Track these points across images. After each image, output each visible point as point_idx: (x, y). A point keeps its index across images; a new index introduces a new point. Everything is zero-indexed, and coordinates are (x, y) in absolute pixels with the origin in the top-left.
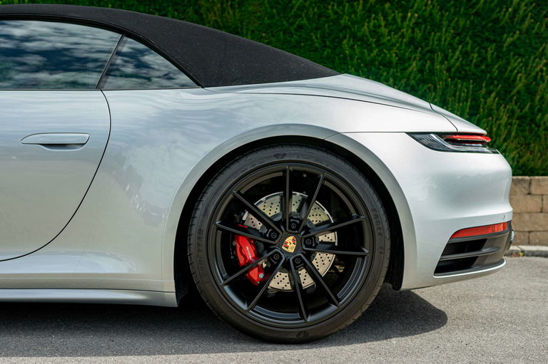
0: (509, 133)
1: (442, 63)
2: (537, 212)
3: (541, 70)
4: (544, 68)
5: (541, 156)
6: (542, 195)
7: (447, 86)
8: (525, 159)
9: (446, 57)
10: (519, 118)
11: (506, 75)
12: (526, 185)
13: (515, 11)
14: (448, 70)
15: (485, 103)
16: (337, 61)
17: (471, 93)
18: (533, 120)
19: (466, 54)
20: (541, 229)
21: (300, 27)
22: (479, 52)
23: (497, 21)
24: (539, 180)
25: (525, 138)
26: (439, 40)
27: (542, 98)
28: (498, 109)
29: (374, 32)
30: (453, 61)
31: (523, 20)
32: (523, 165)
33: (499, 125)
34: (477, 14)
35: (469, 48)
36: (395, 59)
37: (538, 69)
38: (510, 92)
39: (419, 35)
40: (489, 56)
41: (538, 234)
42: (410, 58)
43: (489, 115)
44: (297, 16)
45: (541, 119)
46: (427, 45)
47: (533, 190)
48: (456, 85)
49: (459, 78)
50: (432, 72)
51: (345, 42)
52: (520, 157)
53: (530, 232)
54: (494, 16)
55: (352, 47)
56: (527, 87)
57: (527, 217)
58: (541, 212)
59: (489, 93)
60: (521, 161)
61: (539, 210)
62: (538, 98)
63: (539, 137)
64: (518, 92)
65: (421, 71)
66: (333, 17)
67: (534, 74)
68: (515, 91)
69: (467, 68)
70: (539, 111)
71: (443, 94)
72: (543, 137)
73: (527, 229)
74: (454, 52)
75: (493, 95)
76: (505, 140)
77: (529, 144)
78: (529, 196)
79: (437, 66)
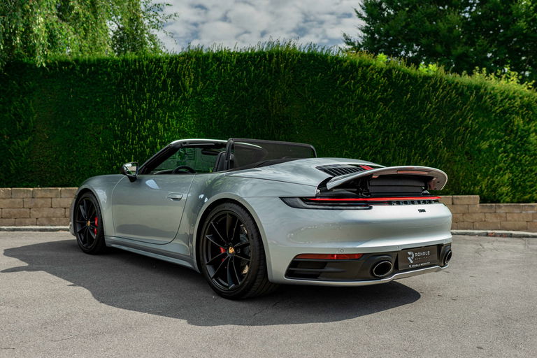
1: (393, 139)
7: (395, 150)
11: (424, 144)
13: (428, 112)
14: (396, 142)
16: (341, 136)
17: (407, 153)
19: (404, 134)
21: (322, 118)
22: (410, 133)
23: (419, 117)
26: (391, 127)
29: (359, 122)
30: (398, 138)
31: (431, 117)
34: (409, 114)
36: (370, 136)
37: (439, 142)
38: (426, 153)
39: (382, 124)
40: (415, 135)
42: (377, 136)
44: (320, 113)
46: (385, 129)
48: (399, 150)
49: (401, 146)
50: (388, 143)
51: (345, 127)
54: (417, 115)
55: (349, 129)
56: (433, 151)
59: (415, 154)
64: (429, 154)
65: (383, 143)
66: (339, 113)
67: (437, 144)
69: (405, 141)
71: (394, 154)
74: (399, 133)
75: (417, 155)
79: (391, 140)
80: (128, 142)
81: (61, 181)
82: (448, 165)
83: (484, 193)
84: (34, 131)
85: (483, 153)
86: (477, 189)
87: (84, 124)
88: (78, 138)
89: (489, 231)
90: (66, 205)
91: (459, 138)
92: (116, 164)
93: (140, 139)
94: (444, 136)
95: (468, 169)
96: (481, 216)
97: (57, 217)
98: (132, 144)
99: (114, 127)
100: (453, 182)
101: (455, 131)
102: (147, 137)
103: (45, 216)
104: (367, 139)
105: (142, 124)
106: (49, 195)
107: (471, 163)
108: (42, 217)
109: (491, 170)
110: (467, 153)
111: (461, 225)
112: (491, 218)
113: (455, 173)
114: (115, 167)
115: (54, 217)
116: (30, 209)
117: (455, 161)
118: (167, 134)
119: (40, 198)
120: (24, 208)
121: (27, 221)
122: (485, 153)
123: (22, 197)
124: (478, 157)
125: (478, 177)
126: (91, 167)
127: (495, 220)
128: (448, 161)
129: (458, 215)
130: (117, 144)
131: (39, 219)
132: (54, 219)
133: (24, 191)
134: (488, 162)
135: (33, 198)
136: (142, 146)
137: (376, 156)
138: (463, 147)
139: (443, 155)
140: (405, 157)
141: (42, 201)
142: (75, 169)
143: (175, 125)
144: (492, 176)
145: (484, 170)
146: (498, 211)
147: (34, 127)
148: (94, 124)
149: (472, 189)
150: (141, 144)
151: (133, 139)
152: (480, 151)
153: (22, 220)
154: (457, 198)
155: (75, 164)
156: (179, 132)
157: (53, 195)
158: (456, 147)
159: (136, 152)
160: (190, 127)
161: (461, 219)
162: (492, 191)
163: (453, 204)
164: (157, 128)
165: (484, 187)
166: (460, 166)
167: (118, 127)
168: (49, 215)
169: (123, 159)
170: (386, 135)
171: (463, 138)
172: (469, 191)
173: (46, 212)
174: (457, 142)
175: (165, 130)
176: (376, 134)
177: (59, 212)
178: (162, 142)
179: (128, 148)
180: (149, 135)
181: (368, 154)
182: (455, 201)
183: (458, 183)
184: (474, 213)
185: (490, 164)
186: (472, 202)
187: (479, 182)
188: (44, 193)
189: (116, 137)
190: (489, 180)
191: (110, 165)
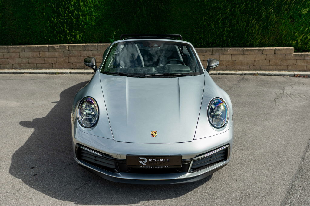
0: (259, 32)
2: (264, 60)
3: (272, 10)
4: (273, 10)
5: (268, 40)
6: (266, 54)
7: (239, 16)
8: (263, 41)
9: (239, 7)
10: (262, 27)
11: (260, 12)
12: (262, 51)
14: (240, 10)
15: (252, 22)
16: (202, 6)
17: (247, 19)
18: (267, 28)
19: (246, 5)
20: (265, 65)
22: (251, 4)
24: (266, 49)
25: (264, 33)
27: (271, 20)
28: (255, 24)
30: (242, 8)
32: (262, 43)
33: (255, 30)
35: (248, 2)
37: (271, 10)
38: (261, 18)
40: (254, 5)
41: (264, 66)
42: (227, 6)
43: (253, 26)
45: (270, 27)
47: (264, 53)
48: (242, 16)
49: (244, 13)
50: (234, 10)
52: (261, 40)
53: (261, 66)
56: (266, 16)
57: (261, 61)
58: (266, 59)
59: (253, 18)
60: (262, 42)
61: (265, 59)
62: (269, 20)
63: (269, 33)
64: (263, 18)
65: (231, 11)
67: (269, 12)
68: (262, 18)
69: (247, 10)
70: (269, 25)
71: (238, 19)
72: (270, 33)
73: (260, 65)
74: (243, 4)
75: (255, 19)
76: (257, 35)
77: (265, 36)
78: (262, 55)
79: (236, 9)
80: (61, 15)
81: (24, 41)
82: (276, 26)
83: (299, 46)
84: (4, 8)
85: (302, 17)
86: (294, 42)
87: (33, 4)
88: (30, 13)
89: (297, 73)
90: (28, 57)
91: (286, 7)
92: (55, 30)
93: (69, 12)
94: (276, 5)
95: (289, 29)
96: (294, 62)
97: (24, 64)
98: (64, 16)
99: (52, 5)
100: (278, 38)
101: (284, 2)
102: (73, 11)
103: (17, 63)
104: (220, 8)
105: (70, 2)
106: (17, 50)
107: (293, 24)
108: (15, 64)
109: (306, 29)
110: (291, 17)
111: (279, 67)
112: (300, 63)
113: (280, 31)
114: (55, 32)
115: (22, 64)
116: (8, 59)
117: (281, 23)
118: (86, 8)
119: (13, 52)
120: (4, 58)
121: (7, 66)
122: (304, 16)
123: (2, 52)
124: (298, 20)
125: (296, 34)
126: (41, 32)
127: (303, 64)
128: (276, 23)
129: (278, 61)
130: (55, 17)
131: (14, 65)
132: (22, 65)
133: (2, 48)
134: (305, 23)
135: (8, 52)
136: (71, 17)
137: (226, 21)
138: (288, 13)
139: (273, 20)
140: (245, 21)
141: (14, 54)
142: (31, 33)
143: (91, 2)
144: (307, 33)
145: (301, 29)
146: (306, 58)
147: (4, 6)
148: (40, 3)
149: (291, 42)
150: (70, 16)
151: (65, 13)
152: (300, 15)
153: (4, 65)
154: (278, 50)
155: (31, 30)
156: (94, 6)
157: (20, 50)
158: (284, 13)
159: (67, 21)
160: (101, 3)
161: (280, 64)
162: (305, 44)
163: (275, 53)
164: (79, 5)
165: (299, 41)
166: (284, 27)
167: (54, 5)
168: (19, 63)
169: (59, 26)
170: (233, 6)
171: (289, 6)
172: (289, 43)
173: (17, 60)
174: (284, 9)
175: (85, 5)
176: (226, 5)
177: (25, 61)
178: (83, 14)
179: (62, 19)
180: (74, 10)
181: (220, 19)
182: (277, 52)
183: (282, 39)
184: (289, 60)
185: (306, 25)
186: (288, 52)
187: (296, 37)
188: (14, 49)
189: (54, 12)
190: (303, 36)
191: (52, 31)
